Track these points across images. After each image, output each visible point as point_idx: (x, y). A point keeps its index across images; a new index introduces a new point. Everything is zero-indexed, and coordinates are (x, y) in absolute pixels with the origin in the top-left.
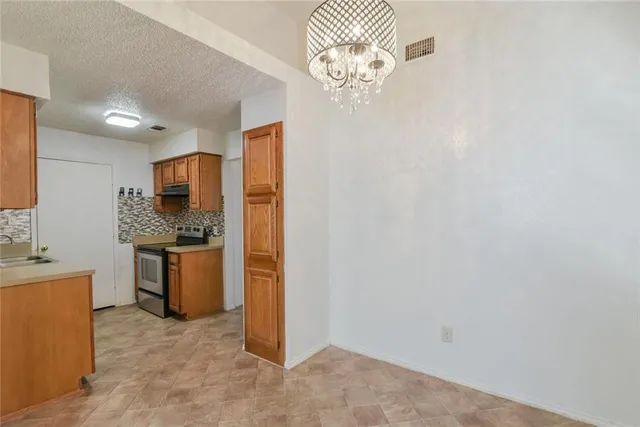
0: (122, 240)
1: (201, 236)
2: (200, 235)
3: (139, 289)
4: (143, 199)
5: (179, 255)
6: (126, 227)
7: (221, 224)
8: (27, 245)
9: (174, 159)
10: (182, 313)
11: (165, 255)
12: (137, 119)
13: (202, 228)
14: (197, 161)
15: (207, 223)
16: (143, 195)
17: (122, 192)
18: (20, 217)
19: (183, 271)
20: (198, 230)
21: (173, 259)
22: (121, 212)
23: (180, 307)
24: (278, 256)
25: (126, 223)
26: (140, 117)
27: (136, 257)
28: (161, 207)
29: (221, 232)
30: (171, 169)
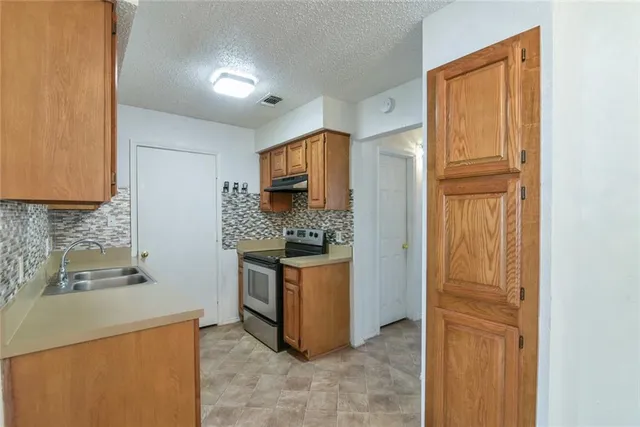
0: (226, 246)
1: (321, 244)
2: (319, 241)
3: (243, 307)
4: (248, 196)
5: (299, 270)
6: (230, 230)
7: (347, 228)
8: (126, 250)
9: (286, 145)
10: (302, 350)
11: (280, 269)
12: (252, 82)
13: (321, 235)
14: (320, 143)
15: (326, 225)
16: (249, 191)
17: (226, 188)
18: (120, 216)
19: (305, 294)
20: (316, 235)
21: (289, 274)
22: (225, 212)
23: (299, 341)
24: (522, 298)
25: (230, 225)
26: (256, 80)
27: (240, 266)
28: (268, 206)
29: (348, 238)
30: (283, 157)
